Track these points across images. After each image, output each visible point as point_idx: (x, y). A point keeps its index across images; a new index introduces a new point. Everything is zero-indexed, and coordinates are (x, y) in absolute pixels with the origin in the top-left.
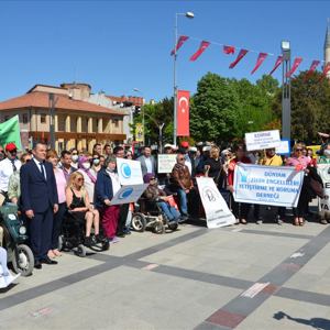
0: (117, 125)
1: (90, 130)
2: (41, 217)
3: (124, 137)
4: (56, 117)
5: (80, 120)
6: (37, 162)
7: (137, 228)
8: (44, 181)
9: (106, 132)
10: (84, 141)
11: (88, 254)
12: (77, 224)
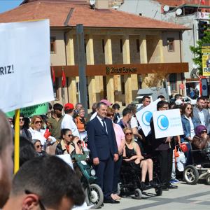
0: (171, 48)
1: (127, 60)
2: (104, 164)
3: (185, 67)
4: (71, 42)
5: (109, 44)
6: (100, 120)
7: (189, 180)
8: (106, 134)
9: (154, 60)
10: (118, 78)
11: (143, 198)
12: (133, 171)
